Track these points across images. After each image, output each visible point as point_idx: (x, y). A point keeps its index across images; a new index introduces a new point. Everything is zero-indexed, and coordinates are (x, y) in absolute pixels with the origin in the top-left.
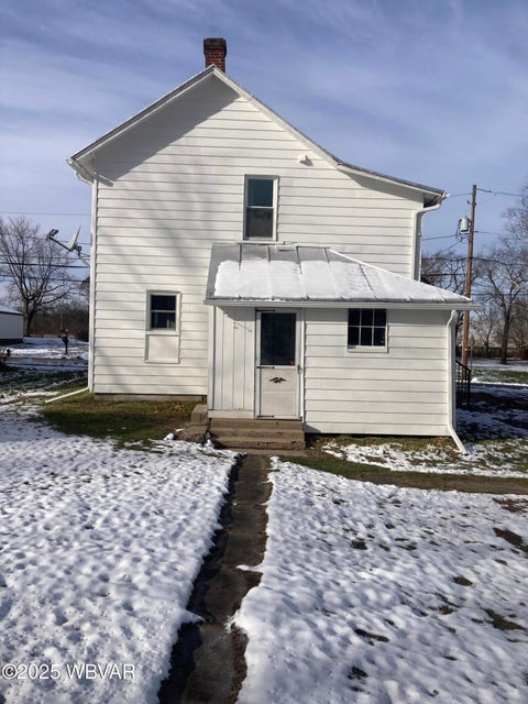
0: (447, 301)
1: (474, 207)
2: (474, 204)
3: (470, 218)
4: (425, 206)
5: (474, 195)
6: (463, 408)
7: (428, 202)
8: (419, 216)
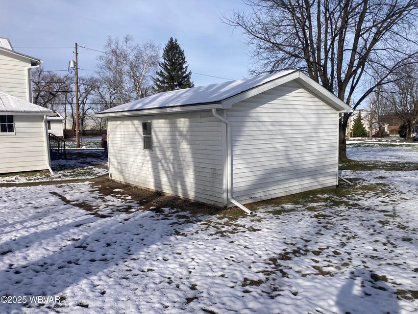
0: (41, 112)
1: (77, 56)
2: (77, 54)
3: (75, 61)
4: (32, 66)
5: (76, 48)
6: (63, 159)
7: (33, 64)
8: (29, 70)
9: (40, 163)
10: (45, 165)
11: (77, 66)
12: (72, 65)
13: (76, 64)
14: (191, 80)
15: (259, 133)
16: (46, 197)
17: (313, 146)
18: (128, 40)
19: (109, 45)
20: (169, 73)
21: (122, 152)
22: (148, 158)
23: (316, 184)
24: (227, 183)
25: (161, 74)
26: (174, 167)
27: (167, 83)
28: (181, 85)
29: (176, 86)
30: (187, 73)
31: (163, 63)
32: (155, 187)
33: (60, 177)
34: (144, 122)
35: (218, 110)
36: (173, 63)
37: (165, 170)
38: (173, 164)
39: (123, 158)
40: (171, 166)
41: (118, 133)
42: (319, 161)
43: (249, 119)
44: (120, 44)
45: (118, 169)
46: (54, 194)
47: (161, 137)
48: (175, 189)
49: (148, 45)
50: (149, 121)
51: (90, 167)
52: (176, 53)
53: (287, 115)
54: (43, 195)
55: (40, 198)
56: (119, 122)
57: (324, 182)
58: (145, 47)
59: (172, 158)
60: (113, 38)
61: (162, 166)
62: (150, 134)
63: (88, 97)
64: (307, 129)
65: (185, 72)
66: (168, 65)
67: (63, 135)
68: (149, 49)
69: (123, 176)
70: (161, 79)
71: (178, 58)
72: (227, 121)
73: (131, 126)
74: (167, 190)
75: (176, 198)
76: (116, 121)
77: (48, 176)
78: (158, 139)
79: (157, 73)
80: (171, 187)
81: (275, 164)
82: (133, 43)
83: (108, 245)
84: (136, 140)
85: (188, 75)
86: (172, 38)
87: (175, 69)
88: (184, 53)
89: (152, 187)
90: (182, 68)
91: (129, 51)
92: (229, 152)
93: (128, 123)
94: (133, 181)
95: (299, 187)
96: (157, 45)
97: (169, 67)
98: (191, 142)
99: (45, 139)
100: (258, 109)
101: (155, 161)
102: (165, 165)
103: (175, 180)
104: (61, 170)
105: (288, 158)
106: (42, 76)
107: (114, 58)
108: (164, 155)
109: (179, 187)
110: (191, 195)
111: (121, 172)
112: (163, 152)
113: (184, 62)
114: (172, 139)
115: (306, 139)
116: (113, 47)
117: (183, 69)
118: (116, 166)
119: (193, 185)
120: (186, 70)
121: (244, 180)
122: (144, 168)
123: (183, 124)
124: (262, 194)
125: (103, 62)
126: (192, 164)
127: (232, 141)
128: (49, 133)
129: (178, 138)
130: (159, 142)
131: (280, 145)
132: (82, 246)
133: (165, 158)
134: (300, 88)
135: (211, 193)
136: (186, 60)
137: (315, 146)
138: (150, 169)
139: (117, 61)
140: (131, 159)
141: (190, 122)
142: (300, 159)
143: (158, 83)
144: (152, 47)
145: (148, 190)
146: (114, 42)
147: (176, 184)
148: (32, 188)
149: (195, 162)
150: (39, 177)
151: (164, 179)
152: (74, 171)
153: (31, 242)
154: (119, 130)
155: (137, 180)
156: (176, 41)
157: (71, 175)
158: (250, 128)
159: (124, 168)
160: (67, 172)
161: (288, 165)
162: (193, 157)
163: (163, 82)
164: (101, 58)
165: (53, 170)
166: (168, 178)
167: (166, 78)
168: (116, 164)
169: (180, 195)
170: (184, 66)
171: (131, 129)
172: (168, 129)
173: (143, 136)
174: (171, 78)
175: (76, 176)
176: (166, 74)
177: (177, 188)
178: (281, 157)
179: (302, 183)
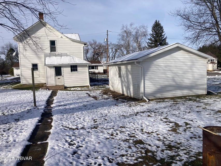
0: (87, 63)
1: (108, 36)
6: (97, 82)
7: (85, 44)
8: (83, 47)
9: (86, 83)
10: (88, 84)
11: (107, 40)
12: (105, 40)
13: (107, 39)
14: (167, 41)
15: (158, 70)
16: (84, 94)
17: (190, 76)
18: (132, 25)
19: (123, 29)
20: (155, 39)
21: (113, 79)
22: (120, 81)
23: (192, 93)
24: (142, 90)
25: (150, 39)
26: (127, 84)
27: (154, 44)
28: (162, 44)
29: (159, 45)
30: (165, 37)
31: (152, 33)
32: (122, 92)
33: (92, 88)
34: (119, 66)
35: (137, 62)
36: (157, 33)
37: (125, 86)
38: (127, 83)
39: (113, 81)
40: (126, 84)
41: (112, 71)
42: (194, 82)
43: (153, 65)
44: (128, 27)
45: (112, 85)
46: (87, 94)
47: (123, 73)
48: (127, 93)
49: (141, 26)
50: (120, 66)
51: (106, 85)
52: (158, 28)
53: (173, 62)
54: (83, 94)
55: (82, 94)
56: (112, 67)
57: (197, 92)
58: (140, 28)
59: (126, 81)
60: (125, 25)
61: (124, 84)
62: (120, 71)
63: (116, 53)
64: (186, 68)
65: (163, 37)
66: (154, 35)
67: (103, 72)
68: (142, 28)
69: (113, 88)
70: (150, 42)
71: (160, 30)
72: (141, 66)
73: (115, 68)
74: (125, 94)
75: (128, 96)
76: (111, 66)
77: (88, 88)
78: (122, 73)
79: (149, 39)
80: (126, 92)
81: (167, 83)
82: (134, 26)
83: (93, 106)
84: (117, 74)
85: (165, 39)
86: (156, 20)
87: (158, 36)
88: (163, 27)
89: (121, 92)
90: (161, 35)
91: (132, 30)
92: (143, 78)
93: (114, 67)
94: (116, 90)
95: (181, 94)
96: (145, 26)
97: (155, 36)
98: (132, 74)
99: (88, 74)
100: (157, 61)
101: (122, 82)
102: (125, 84)
103: (127, 89)
104: (94, 86)
105: (174, 81)
106: (96, 45)
107: (126, 34)
108: (124, 80)
109: (129, 92)
110: (132, 95)
111: (113, 87)
112: (124, 78)
113: (163, 32)
114: (126, 73)
115: (185, 72)
116: (125, 29)
117: (163, 35)
118: (111, 84)
119: (132, 91)
120: (164, 36)
121: (150, 89)
122: (119, 85)
123: (129, 67)
124: (160, 96)
125: (120, 37)
126: (132, 83)
127: (144, 74)
128: (90, 71)
129: (128, 73)
130: (123, 75)
131: (170, 75)
132: (85, 106)
133: (125, 81)
134: (181, 50)
135: (137, 94)
136: (164, 31)
137: (191, 76)
138: (121, 85)
139: (127, 36)
140: (115, 82)
141: (131, 67)
142: (181, 82)
143: (149, 44)
144: (143, 27)
145: (120, 93)
146: (125, 27)
147: (128, 91)
148: (81, 92)
149: (133, 82)
150: (85, 88)
151: (124, 89)
152: (99, 87)
153: (72, 104)
154: (112, 70)
155: (117, 90)
156: (159, 21)
157: (97, 88)
158: (153, 68)
159: (113, 85)
160: (96, 87)
161: (174, 84)
162: (132, 80)
163: (151, 43)
164: (120, 35)
165: (91, 86)
166: (126, 89)
167: (153, 41)
168: (111, 83)
169: (129, 95)
170: (163, 34)
171: (115, 70)
172: (125, 69)
173: (118, 72)
174: (156, 41)
175: (99, 88)
176: (153, 39)
177: (128, 93)
178: (170, 80)
179: (183, 92)
